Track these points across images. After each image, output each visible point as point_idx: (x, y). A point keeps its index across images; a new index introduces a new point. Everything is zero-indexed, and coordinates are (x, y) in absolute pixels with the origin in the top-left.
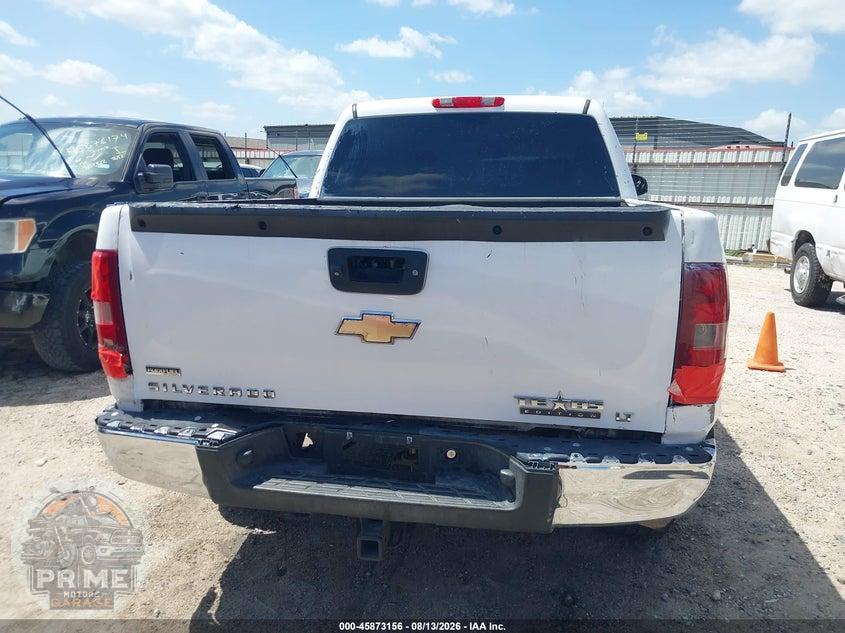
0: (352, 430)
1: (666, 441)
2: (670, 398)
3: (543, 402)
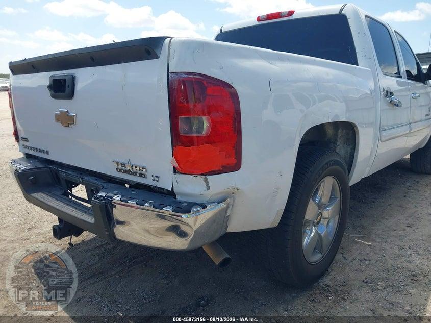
1: (178, 198)
2: (174, 168)
3: (124, 165)
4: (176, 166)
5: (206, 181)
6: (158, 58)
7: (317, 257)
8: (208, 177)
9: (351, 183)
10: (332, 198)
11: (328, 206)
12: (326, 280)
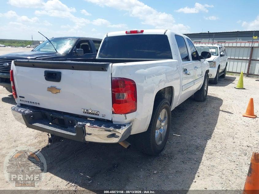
0: (52, 114)
1: (114, 123)
2: (113, 111)
3: (87, 110)
4: (114, 111)
5: (125, 116)
6: (107, 71)
7: (160, 142)
8: (126, 115)
9: (172, 110)
10: (165, 117)
11: (164, 121)
12: (164, 152)
